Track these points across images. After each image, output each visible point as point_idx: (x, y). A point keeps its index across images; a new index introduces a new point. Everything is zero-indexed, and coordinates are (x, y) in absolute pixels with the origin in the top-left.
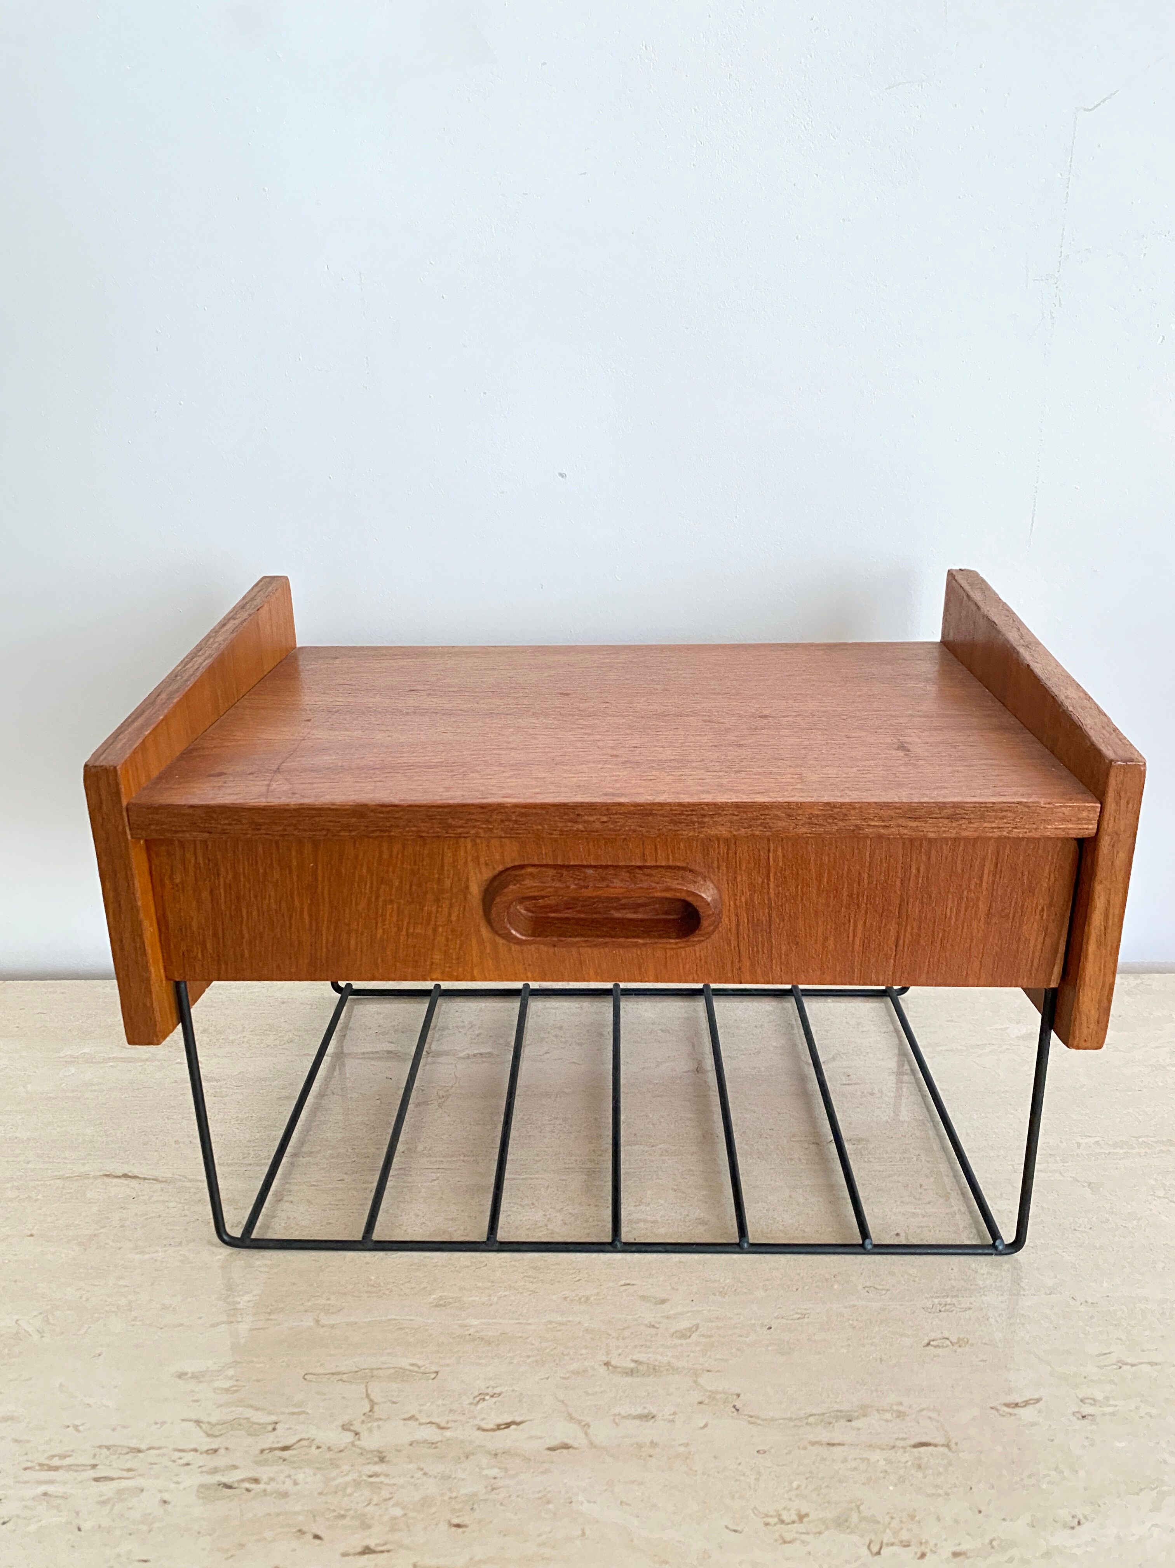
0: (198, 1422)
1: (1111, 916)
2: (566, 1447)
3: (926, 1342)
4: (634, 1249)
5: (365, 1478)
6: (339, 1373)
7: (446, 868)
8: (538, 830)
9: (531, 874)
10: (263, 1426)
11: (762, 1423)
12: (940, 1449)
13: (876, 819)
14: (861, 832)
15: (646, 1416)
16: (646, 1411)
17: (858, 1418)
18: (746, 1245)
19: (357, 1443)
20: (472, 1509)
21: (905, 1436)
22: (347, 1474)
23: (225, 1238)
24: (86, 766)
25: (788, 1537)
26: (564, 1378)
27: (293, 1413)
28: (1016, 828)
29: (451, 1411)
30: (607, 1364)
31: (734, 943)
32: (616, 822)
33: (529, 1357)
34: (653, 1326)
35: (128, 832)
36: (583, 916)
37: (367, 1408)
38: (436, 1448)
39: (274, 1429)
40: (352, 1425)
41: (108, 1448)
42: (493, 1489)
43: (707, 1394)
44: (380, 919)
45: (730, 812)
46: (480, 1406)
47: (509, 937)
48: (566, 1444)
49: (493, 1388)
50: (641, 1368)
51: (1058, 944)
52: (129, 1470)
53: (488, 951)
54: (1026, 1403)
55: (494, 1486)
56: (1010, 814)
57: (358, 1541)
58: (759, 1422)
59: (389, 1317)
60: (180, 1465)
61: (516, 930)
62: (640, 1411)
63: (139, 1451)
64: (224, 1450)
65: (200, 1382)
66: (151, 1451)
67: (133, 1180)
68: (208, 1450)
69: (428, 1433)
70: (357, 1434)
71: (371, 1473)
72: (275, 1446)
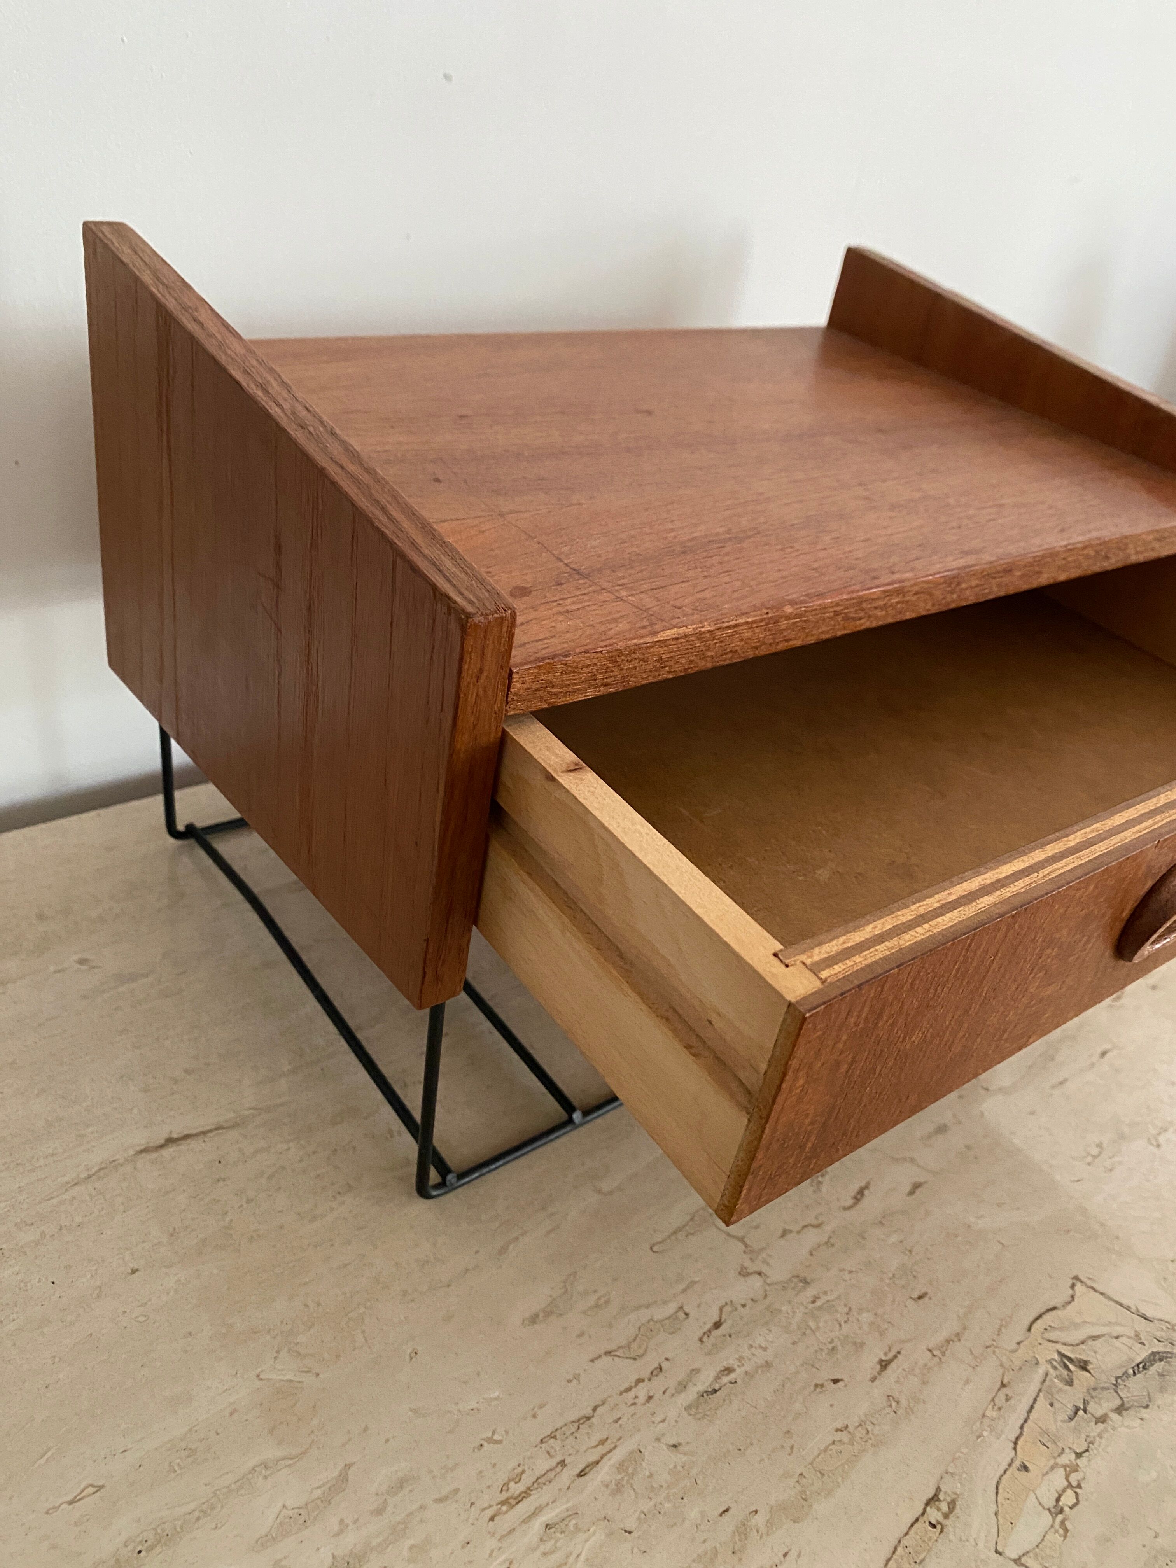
0: (608, 1353)
2: (917, 1186)
5: (810, 1306)
6: (679, 1229)
10: (673, 1317)
11: (1012, 1090)
15: (939, 1128)
16: (936, 1124)
17: (1058, 1055)
19: (769, 1281)
20: (914, 1277)
21: (1090, 1053)
22: (794, 1313)
25: (1108, 1165)
27: (685, 1290)
29: (807, 1207)
37: (742, 1247)
38: (833, 1245)
39: (687, 1314)
40: (747, 1268)
41: (552, 1436)
42: (910, 1251)
46: (820, 1189)
48: (916, 1183)
52: (603, 1442)
55: (909, 1249)
57: (867, 1363)
60: (644, 1404)
62: (933, 1127)
63: (588, 1418)
64: (666, 1363)
65: (561, 1315)
66: (599, 1411)
67: (189, 1141)
68: (652, 1373)
69: (812, 1238)
70: (760, 1274)
71: (812, 1299)
72: (705, 1329)
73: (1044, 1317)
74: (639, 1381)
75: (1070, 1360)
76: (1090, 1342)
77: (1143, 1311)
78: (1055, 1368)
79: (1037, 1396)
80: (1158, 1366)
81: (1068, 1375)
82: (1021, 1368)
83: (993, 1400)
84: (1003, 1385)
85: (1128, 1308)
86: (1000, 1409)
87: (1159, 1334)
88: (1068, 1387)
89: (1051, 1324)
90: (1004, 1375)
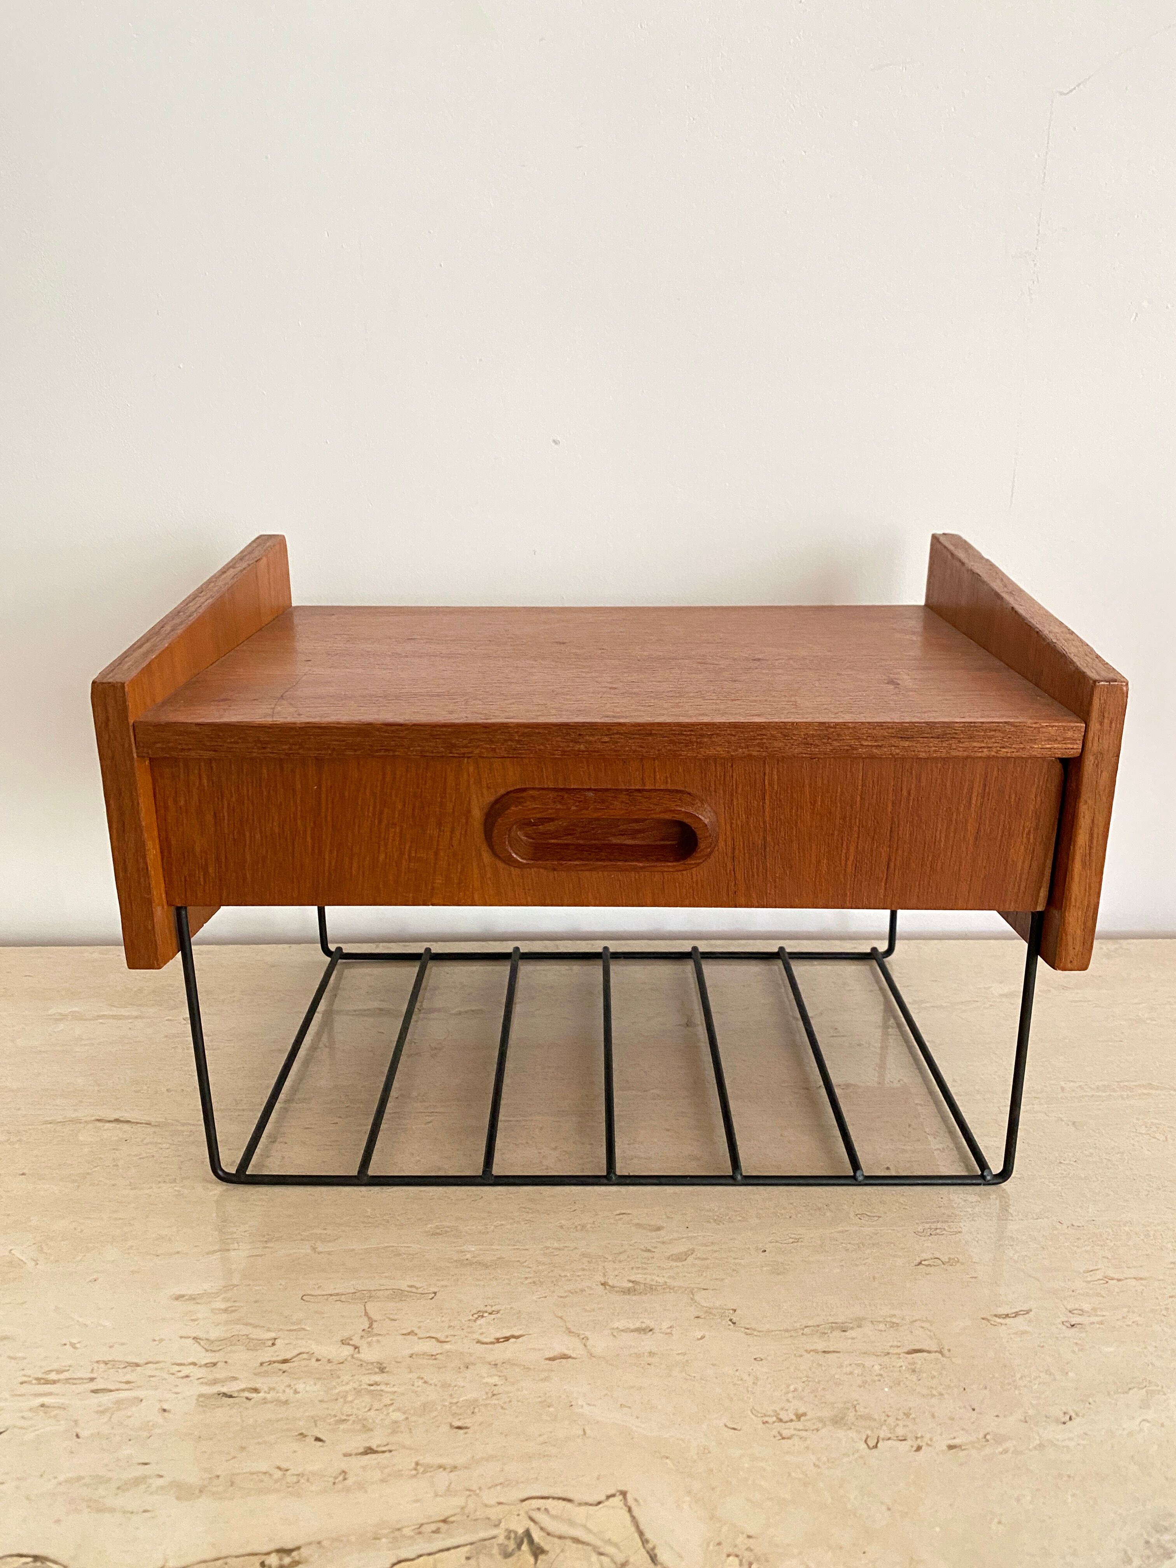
0: (196, 1338)
1: (1095, 836)
2: (565, 1357)
3: (918, 1260)
4: (628, 1181)
5: (365, 1386)
6: (337, 1294)
7: (448, 791)
8: (540, 750)
9: (532, 797)
10: (262, 1342)
11: (758, 1334)
12: (933, 1355)
13: (869, 739)
14: (855, 752)
15: (644, 1330)
16: (644, 1326)
17: (852, 1328)
18: (739, 1177)
19: (357, 1356)
20: (473, 1413)
21: (899, 1344)
22: (347, 1383)
23: (220, 1173)
24: (94, 683)
25: (786, 1433)
26: (561, 1297)
27: (291, 1330)
28: (1003, 747)
29: (450, 1327)
30: (604, 1284)
31: (729, 866)
32: (617, 742)
33: (526, 1278)
34: (649, 1251)
35: (134, 750)
36: (582, 842)
37: (366, 1326)
38: (435, 1359)
39: (273, 1344)
40: (351, 1340)
41: (106, 1363)
42: (494, 1395)
43: (705, 1309)
44: (382, 843)
45: (729, 732)
46: (478, 1322)
47: (509, 861)
48: (565, 1355)
49: (492, 1306)
50: (637, 1287)
51: (1044, 865)
52: (128, 1382)
53: (488, 875)
54: (1017, 1314)
55: (495, 1392)
56: (998, 734)
57: (358, 1442)
58: (755, 1333)
59: (386, 1245)
60: (178, 1378)
61: (516, 854)
62: (639, 1326)
63: (138, 1365)
64: (223, 1364)
65: (197, 1303)
66: (149, 1365)
67: (125, 1124)
68: (207, 1364)
69: (427, 1346)
70: (356, 1348)
71: (372, 1383)
72: (274, 1359)
73: (551, 1500)
75: (531, 1542)
76: (569, 1542)
77: (660, 1552)
78: (508, 1538)
79: (467, 1545)
81: (513, 1550)
82: (476, 1520)
83: (422, 1525)
84: (444, 1521)
85: (645, 1542)
86: (420, 1533)
88: (499, 1557)
89: (550, 1509)
90: (452, 1516)
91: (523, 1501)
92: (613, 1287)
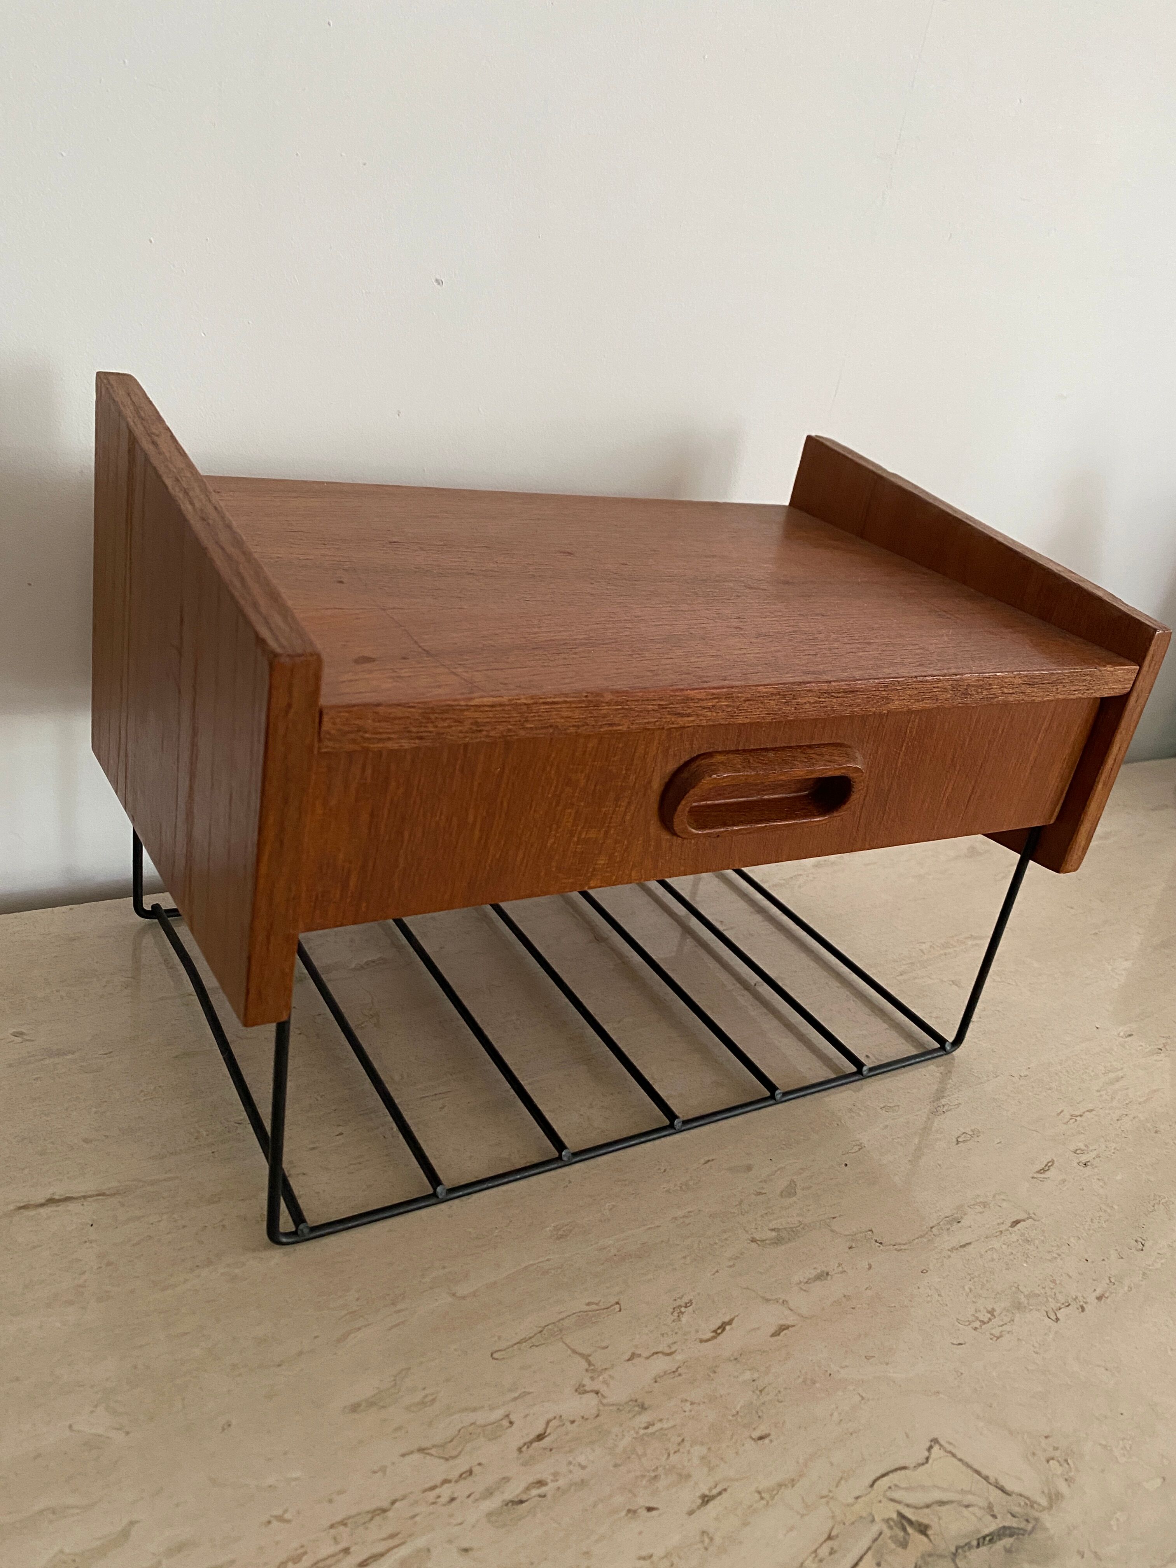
0: (421, 1450)
2: (783, 1328)
3: (955, 1140)
5: (642, 1432)
6: (525, 1339)
7: (635, 762)
10: (497, 1424)
12: (1028, 1222)
15: (822, 1275)
16: (819, 1271)
17: (962, 1218)
18: (779, 1095)
19: (605, 1401)
20: (759, 1417)
21: (1000, 1220)
22: (623, 1436)
25: (996, 1332)
27: (515, 1399)
29: (662, 1335)
30: (753, 1240)
34: (761, 1193)
37: (585, 1365)
38: (680, 1375)
39: (511, 1423)
40: (585, 1385)
41: (343, 1523)
42: (761, 1391)
43: (849, 1238)
46: (683, 1320)
48: (783, 1326)
49: (680, 1298)
50: (782, 1234)
52: (392, 1536)
54: (1048, 1166)
55: (760, 1388)
57: (688, 1496)
58: (904, 1247)
59: (523, 1265)
60: (444, 1505)
62: (814, 1273)
63: (384, 1511)
64: (478, 1467)
65: (383, 1407)
66: (397, 1505)
67: (68, 1203)
68: (461, 1475)
69: (661, 1364)
70: (597, 1393)
71: (646, 1425)
72: (527, 1440)
73: (891, 1475)
74: (446, 1481)
75: (910, 1522)
76: (936, 1508)
77: (1003, 1482)
78: (891, 1528)
79: (866, 1553)
80: (1007, 1542)
81: (904, 1538)
82: (853, 1523)
83: (815, 1551)
84: (829, 1538)
85: (986, 1478)
86: (821, 1561)
87: (1016, 1509)
88: (899, 1550)
89: (898, 1483)
90: (833, 1528)
91: (872, 1486)
92: (763, 1241)
